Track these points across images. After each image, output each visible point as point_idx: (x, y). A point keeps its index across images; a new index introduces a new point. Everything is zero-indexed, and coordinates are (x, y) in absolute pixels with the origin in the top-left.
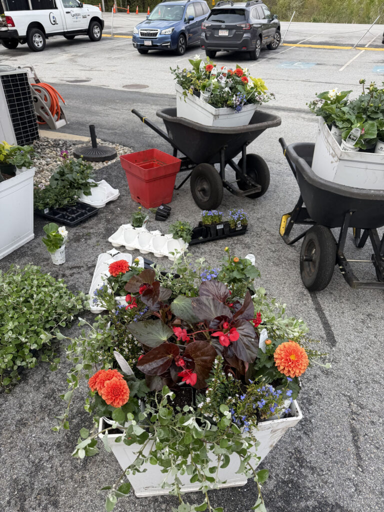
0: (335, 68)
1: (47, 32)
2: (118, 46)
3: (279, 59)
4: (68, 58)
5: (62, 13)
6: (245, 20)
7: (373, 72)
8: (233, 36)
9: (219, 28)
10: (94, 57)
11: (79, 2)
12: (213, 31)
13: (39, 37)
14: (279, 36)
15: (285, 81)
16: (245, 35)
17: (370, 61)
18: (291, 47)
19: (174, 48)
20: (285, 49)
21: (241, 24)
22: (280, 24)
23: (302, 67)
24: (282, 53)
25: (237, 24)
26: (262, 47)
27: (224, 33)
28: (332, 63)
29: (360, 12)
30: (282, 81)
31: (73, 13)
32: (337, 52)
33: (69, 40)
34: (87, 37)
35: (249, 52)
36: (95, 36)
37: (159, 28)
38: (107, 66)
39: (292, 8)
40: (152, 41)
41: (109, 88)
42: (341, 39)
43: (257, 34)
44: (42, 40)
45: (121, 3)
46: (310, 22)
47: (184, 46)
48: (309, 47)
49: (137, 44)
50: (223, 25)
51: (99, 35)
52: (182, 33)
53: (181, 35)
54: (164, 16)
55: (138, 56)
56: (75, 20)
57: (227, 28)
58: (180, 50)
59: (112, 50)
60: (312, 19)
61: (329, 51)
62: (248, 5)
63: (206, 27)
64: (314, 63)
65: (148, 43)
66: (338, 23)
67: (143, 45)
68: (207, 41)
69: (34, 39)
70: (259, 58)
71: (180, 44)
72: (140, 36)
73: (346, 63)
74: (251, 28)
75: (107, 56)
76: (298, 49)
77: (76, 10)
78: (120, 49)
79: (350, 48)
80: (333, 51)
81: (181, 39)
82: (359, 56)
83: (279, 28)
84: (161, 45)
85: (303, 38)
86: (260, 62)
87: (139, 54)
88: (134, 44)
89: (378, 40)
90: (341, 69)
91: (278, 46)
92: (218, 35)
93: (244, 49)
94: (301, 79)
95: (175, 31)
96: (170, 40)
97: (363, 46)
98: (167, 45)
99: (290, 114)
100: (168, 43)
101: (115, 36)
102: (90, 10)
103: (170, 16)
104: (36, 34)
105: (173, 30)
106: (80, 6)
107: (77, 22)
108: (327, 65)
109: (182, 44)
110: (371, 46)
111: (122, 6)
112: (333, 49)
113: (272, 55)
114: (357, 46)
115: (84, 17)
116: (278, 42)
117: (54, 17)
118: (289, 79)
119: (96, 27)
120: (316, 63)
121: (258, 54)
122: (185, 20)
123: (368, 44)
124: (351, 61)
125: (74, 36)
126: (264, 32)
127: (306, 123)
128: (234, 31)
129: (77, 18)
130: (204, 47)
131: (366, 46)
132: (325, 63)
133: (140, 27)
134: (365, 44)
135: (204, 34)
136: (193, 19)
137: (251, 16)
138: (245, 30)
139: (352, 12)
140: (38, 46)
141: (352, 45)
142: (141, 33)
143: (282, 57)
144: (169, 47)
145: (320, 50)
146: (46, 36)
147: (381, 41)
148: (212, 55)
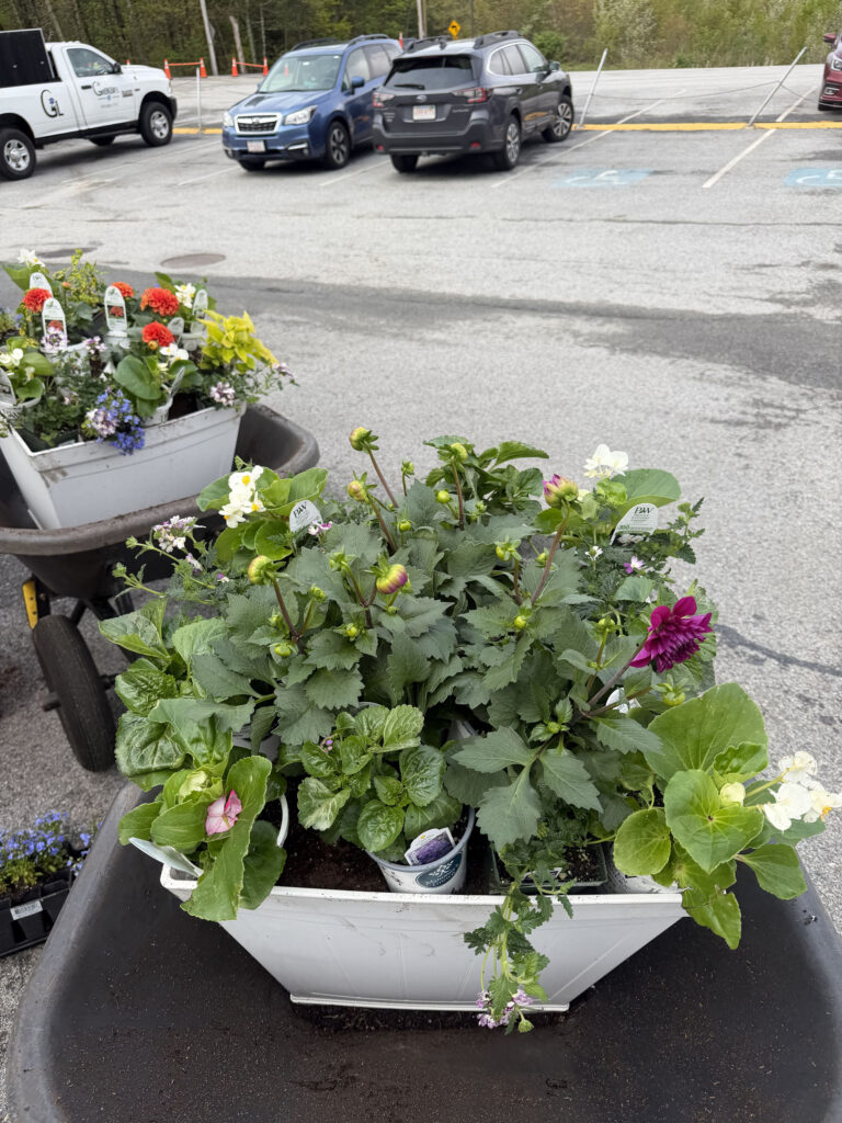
0: (693, 180)
1: (38, 134)
2: (205, 155)
3: (566, 164)
4: (78, 192)
5: (73, 91)
6: (473, 79)
7: (786, 186)
8: (448, 118)
9: (413, 103)
10: (139, 187)
11: (113, 62)
12: (399, 109)
13: (19, 146)
14: (568, 109)
15: (564, 224)
16: (474, 116)
17: (782, 158)
18: (601, 131)
19: (318, 153)
20: (587, 138)
21: (462, 91)
22: (569, 82)
23: (616, 181)
24: (578, 149)
25: (454, 90)
26: (524, 138)
27: (424, 114)
28: (690, 168)
29: (784, 37)
30: (556, 223)
31: (98, 89)
32: (707, 139)
33: (102, 147)
34: (137, 137)
35: (492, 154)
36: (157, 134)
37: (280, 110)
38: (158, 206)
39: (630, 40)
40: (265, 142)
41: (125, 267)
42: (722, 106)
43: (506, 110)
44: (25, 153)
45: (254, 54)
46: (670, 67)
47: (344, 148)
48: (644, 131)
49: (233, 151)
50: (421, 95)
51: (165, 132)
52: (338, 119)
53: (336, 124)
54: (301, 83)
55: (242, 176)
56: (106, 102)
57: (431, 101)
58: (335, 156)
59: (187, 165)
60: (674, 60)
61: (691, 136)
62: (480, 44)
63: (384, 102)
64: (647, 169)
65: (256, 146)
66: (734, 65)
67: (246, 152)
68: (388, 135)
69: (6, 153)
70: (518, 163)
71: (333, 144)
72: (238, 132)
73: (724, 166)
74: (488, 98)
75: (170, 180)
76: (619, 136)
77: (107, 81)
78: (206, 162)
79: (740, 126)
80: (700, 136)
81: (336, 132)
82: (758, 147)
83: (567, 91)
84: (286, 150)
85: (635, 108)
86: (519, 174)
87: (243, 171)
88: (226, 151)
89: (811, 104)
90: (708, 184)
91: (567, 134)
92: (411, 117)
93: (475, 148)
94: (605, 216)
95: (319, 115)
96: (306, 136)
97: (771, 119)
98: (302, 150)
99: (545, 322)
100: (302, 143)
101: (208, 131)
102: (140, 78)
103: (313, 79)
104: (12, 142)
105: (312, 112)
106: (116, 71)
107: (109, 106)
108: (676, 173)
109: (339, 144)
110: (790, 118)
111: (255, 60)
113: (552, 154)
114: (758, 120)
115: (127, 94)
116: (568, 124)
117: (52, 101)
118: (577, 217)
119: (156, 114)
120: (652, 170)
121: (512, 156)
122: (344, 88)
123: (786, 114)
124: (738, 159)
125: (113, 138)
126: (524, 103)
127: (578, 351)
128: (448, 107)
129: (109, 98)
130: (381, 149)
131: (780, 119)
132: (671, 168)
133: (237, 112)
134: (777, 113)
135: (378, 120)
136: (361, 84)
137: (488, 69)
138: (475, 102)
139: (764, 40)
140: (19, 166)
141: (746, 119)
142: (239, 124)
143: (573, 160)
144: (306, 152)
145: (668, 136)
146: (36, 144)
147: (816, 104)
148: (407, 166)
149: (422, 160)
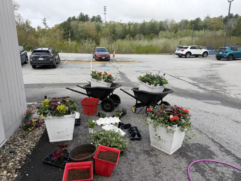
0: (88, 69)
3: (65, 67)
6: (50, 54)
8: (46, 60)
9: (39, 57)
12: (36, 58)
14: (59, 59)
16: (51, 60)
25: (47, 56)
27: (41, 59)
32: (83, 64)
35: (53, 65)
48: (71, 62)
50: (41, 56)
57: (42, 57)
62: (49, 49)
79: (86, 62)
82: (92, 65)
90: (91, 69)
92: (39, 60)
93: (51, 64)
108: (85, 68)
112: (80, 63)
114: (88, 61)
118: (77, 74)
120: (80, 68)
128: (46, 58)
131: (91, 61)
132: (83, 68)
135: (31, 60)
138: (51, 57)
148: (34, 67)
149: (37, 66)
